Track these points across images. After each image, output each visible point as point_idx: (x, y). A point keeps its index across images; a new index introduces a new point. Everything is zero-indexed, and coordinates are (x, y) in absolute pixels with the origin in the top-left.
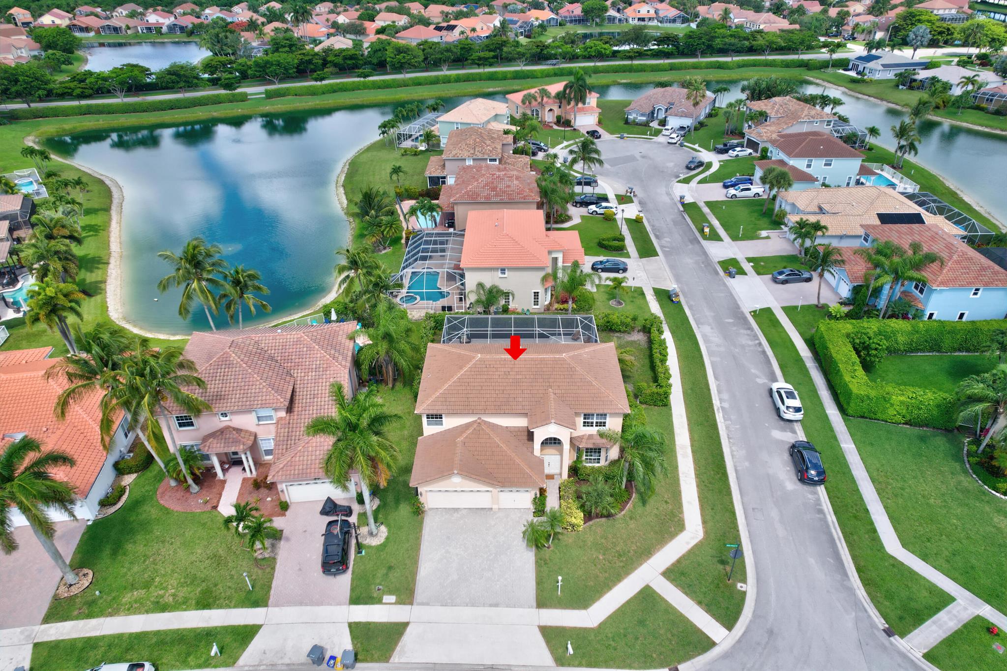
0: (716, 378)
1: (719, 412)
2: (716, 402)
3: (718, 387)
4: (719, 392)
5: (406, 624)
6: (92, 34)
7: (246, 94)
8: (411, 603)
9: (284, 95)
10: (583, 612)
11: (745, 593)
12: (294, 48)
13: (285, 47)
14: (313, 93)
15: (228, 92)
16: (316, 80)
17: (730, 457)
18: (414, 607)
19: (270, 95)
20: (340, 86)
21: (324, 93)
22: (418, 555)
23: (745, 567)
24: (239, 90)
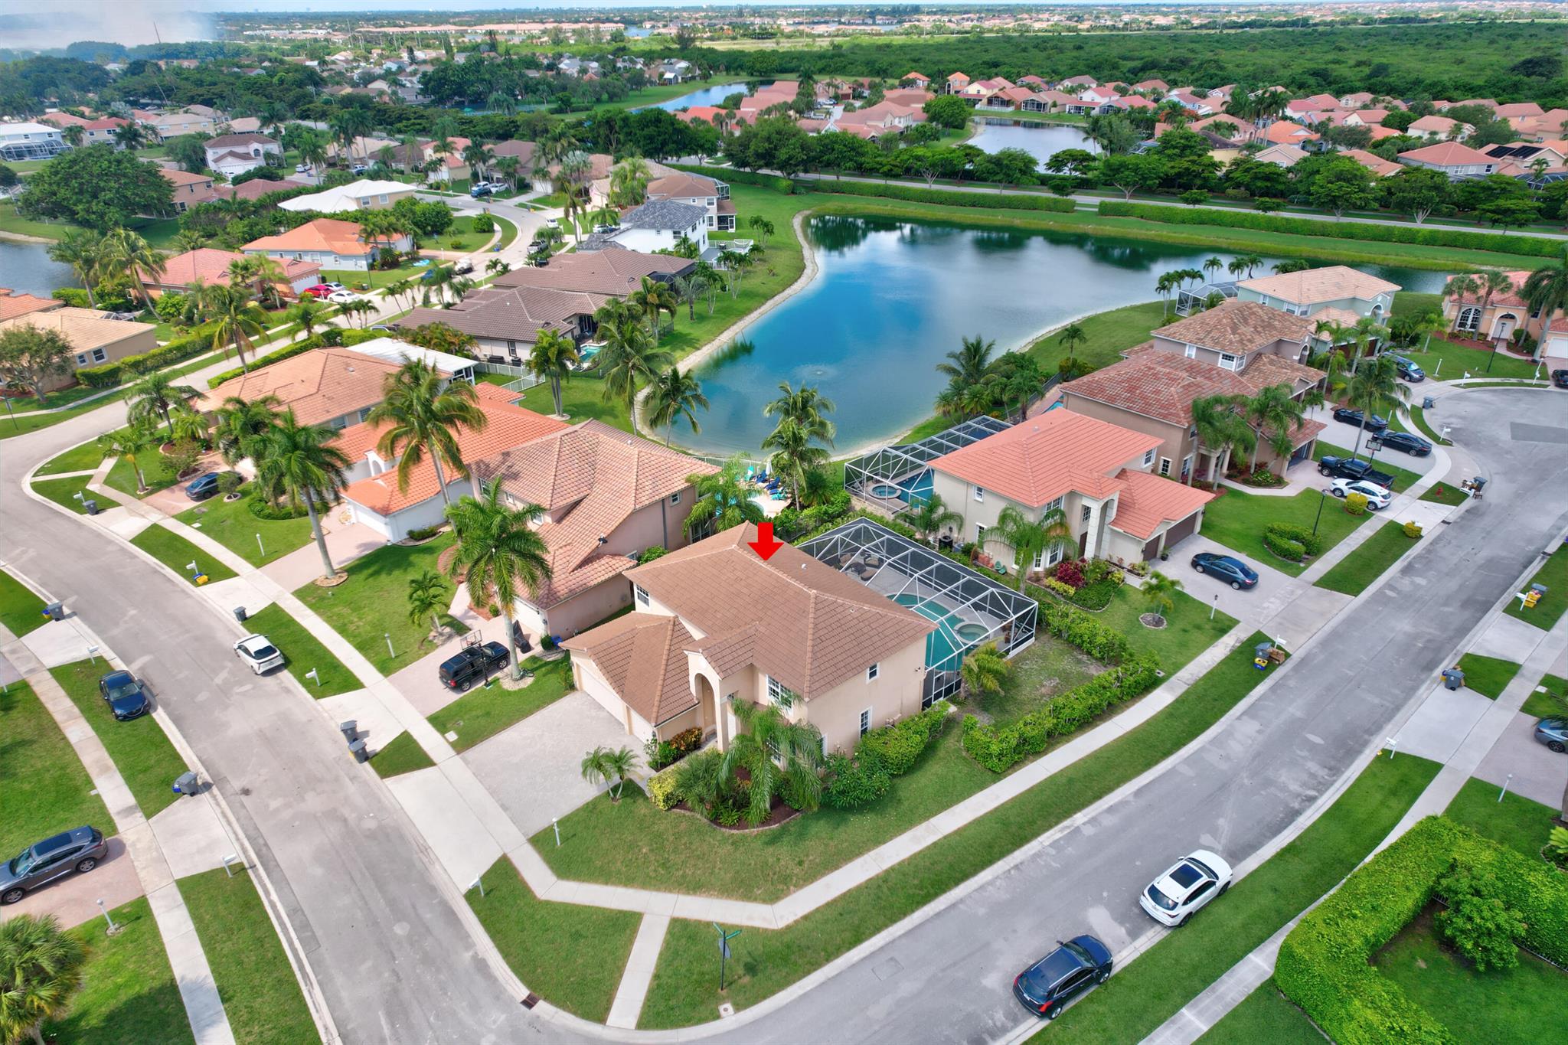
0: (1138, 793)
1: (1061, 831)
2: (1080, 818)
3: (1123, 803)
4: (1110, 810)
5: (431, 763)
6: (1011, 109)
7: (1074, 204)
8: (458, 753)
9: (1125, 214)
10: (554, 878)
11: (718, 1017)
12: (1188, 152)
13: (1174, 147)
14: (1167, 218)
15: (1056, 196)
16: (1187, 201)
17: (976, 886)
18: (457, 758)
19: (1105, 211)
20: (1214, 216)
21: (1183, 222)
22: (518, 720)
23: (765, 998)
24: (1072, 197)
